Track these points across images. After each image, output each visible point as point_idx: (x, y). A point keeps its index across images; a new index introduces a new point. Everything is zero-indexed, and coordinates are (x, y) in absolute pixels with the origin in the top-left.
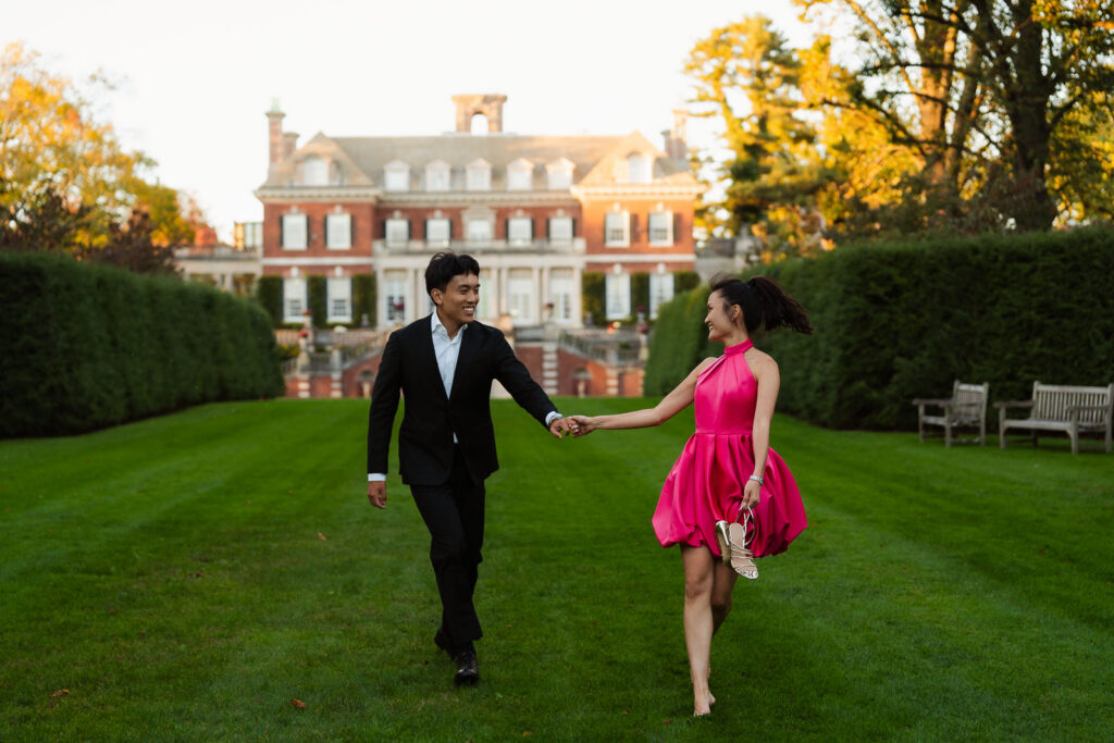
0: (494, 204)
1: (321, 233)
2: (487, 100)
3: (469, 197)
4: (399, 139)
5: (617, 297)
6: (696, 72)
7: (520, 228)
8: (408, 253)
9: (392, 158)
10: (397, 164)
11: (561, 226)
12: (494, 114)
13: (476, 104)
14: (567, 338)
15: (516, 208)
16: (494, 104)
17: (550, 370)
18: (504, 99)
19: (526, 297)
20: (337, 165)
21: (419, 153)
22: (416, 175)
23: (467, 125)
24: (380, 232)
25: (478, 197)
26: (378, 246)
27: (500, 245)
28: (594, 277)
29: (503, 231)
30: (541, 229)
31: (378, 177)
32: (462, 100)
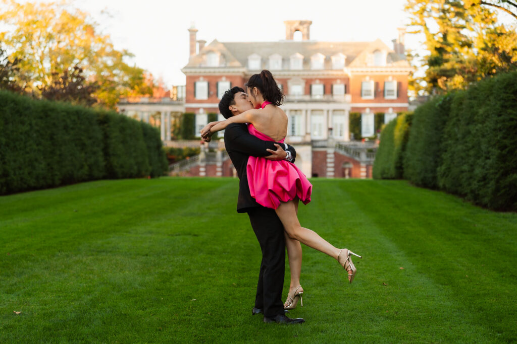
0: (304, 77)
1: (215, 91)
2: (301, 23)
3: (291, 73)
4: (256, 43)
5: (367, 125)
6: (411, 10)
7: (318, 89)
9: (252, 53)
10: (255, 56)
11: (339, 88)
12: (305, 31)
13: (296, 25)
14: (340, 146)
15: (316, 79)
16: (305, 26)
17: (331, 163)
18: (311, 23)
19: (320, 125)
20: (224, 56)
21: (266, 50)
22: (264, 61)
23: (292, 37)
25: (296, 73)
27: (307, 98)
28: (355, 115)
29: (309, 91)
30: (328, 89)
31: (245, 63)
32: (290, 23)
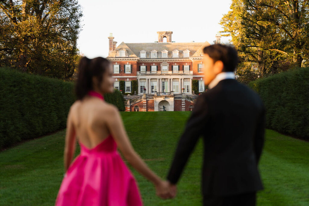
0: (169, 62)
1: (124, 70)
2: (167, 33)
3: (162, 60)
4: (143, 44)
5: (201, 86)
6: (224, 24)
7: (176, 67)
8: (146, 75)
9: (142, 49)
10: (143, 51)
11: (186, 67)
12: (168, 37)
13: (164, 34)
14: (188, 97)
15: (175, 63)
16: (169, 35)
17: (183, 106)
18: (172, 33)
19: (177, 86)
20: (127, 51)
21: (149, 48)
22: (148, 54)
23: (162, 40)
24: (139, 69)
25: (165, 60)
26: (138, 73)
27: (170, 72)
28: (195, 81)
29: (171, 69)
30: (181, 68)
31: (138, 54)
32: (160, 33)
